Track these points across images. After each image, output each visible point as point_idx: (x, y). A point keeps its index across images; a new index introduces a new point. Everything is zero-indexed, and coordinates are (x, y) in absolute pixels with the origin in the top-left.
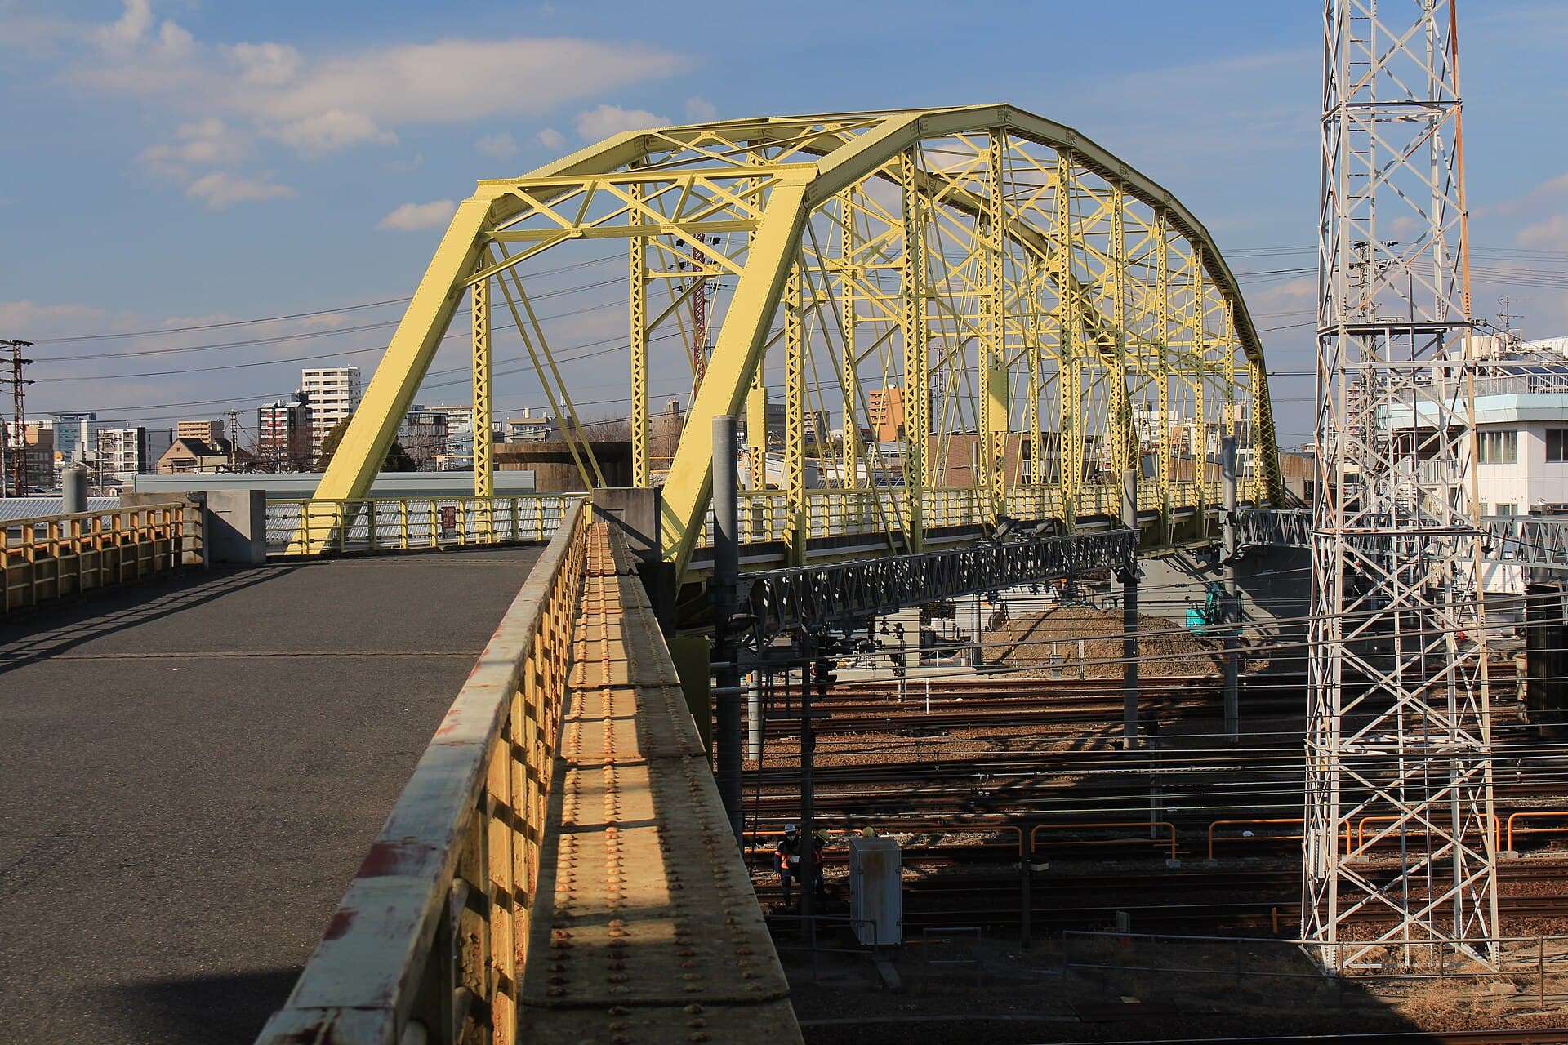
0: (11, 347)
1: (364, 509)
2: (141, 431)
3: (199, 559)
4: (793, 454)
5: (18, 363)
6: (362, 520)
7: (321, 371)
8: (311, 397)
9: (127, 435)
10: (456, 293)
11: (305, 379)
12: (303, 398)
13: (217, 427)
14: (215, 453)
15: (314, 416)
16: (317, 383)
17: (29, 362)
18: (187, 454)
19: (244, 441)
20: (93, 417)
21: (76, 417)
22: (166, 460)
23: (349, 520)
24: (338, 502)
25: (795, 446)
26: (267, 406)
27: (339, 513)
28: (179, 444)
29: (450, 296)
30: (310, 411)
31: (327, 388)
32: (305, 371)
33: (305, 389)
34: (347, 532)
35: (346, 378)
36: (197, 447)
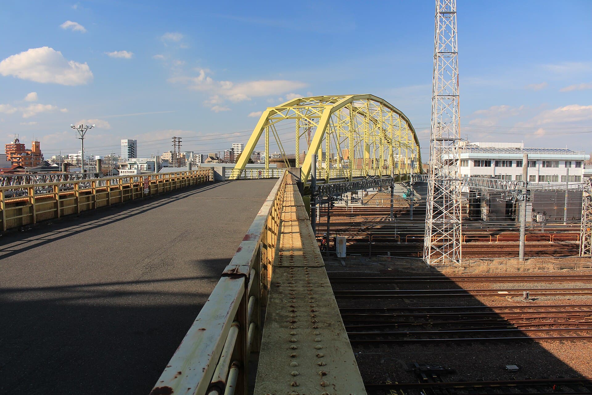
0: (178, 139)
1: (244, 171)
2: (202, 155)
3: (212, 180)
4: (327, 162)
5: (179, 142)
6: (244, 173)
7: (236, 144)
8: (234, 149)
9: (199, 156)
10: (262, 129)
11: (233, 145)
12: (233, 149)
13: (216, 154)
14: (216, 160)
15: (235, 153)
16: (235, 146)
17: (181, 142)
18: (210, 160)
19: (221, 158)
20: (193, 152)
21: (190, 152)
22: (207, 161)
23: (241, 173)
24: (239, 169)
25: (328, 160)
26: (226, 151)
27: (239, 171)
28: (209, 158)
29: (261, 130)
30: (234, 152)
31: (237, 147)
32: (233, 144)
33: (233, 147)
34: (240, 175)
35: (241, 145)
36: (212, 158)
